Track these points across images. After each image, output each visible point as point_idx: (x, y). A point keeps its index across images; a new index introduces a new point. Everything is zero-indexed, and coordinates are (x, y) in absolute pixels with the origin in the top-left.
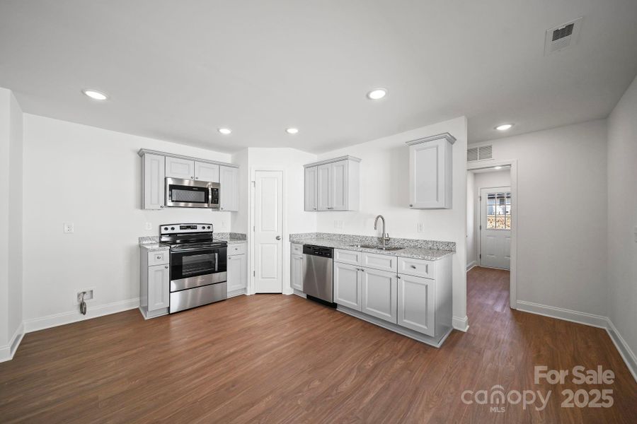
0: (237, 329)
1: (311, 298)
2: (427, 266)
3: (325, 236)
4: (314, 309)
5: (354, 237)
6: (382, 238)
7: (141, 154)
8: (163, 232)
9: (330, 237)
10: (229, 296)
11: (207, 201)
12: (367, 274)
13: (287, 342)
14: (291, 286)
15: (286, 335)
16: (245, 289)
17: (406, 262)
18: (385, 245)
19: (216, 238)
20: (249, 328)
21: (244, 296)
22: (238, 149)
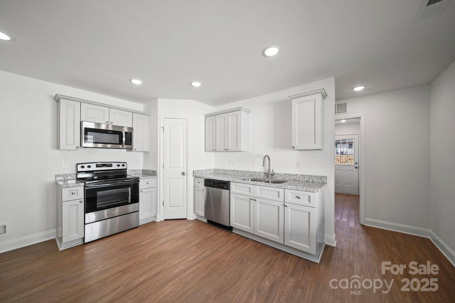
0: (148, 256)
1: (210, 222)
2: (309, 197)
3: (221, 171)
4: (214, 232)
5: (245, 172)
6: (268, 173)
7: (57, 100)
8: (80, 169)
9: (225, 172)
10: (141, 223)
11: (121, 142)
12: (258, 203)
13: (192, 266)
14: (194, 213)
15: (191, 258)
16: (155, 216)
17: (291, 193)
18: (270, 178)
19: (130, 174)
20: (158, 254)
21: (154, 222)
22: (148, 99)
